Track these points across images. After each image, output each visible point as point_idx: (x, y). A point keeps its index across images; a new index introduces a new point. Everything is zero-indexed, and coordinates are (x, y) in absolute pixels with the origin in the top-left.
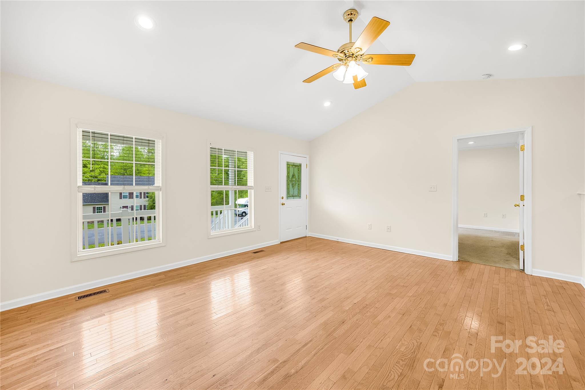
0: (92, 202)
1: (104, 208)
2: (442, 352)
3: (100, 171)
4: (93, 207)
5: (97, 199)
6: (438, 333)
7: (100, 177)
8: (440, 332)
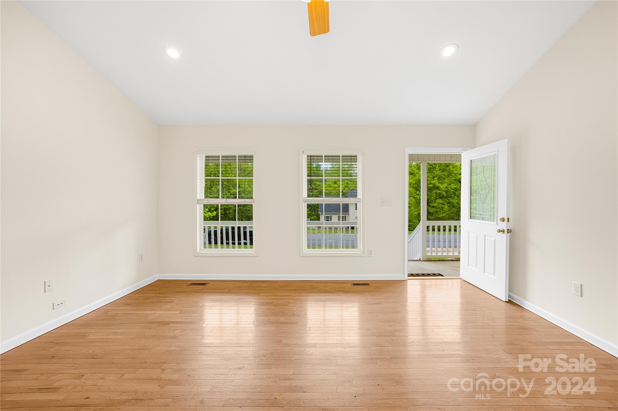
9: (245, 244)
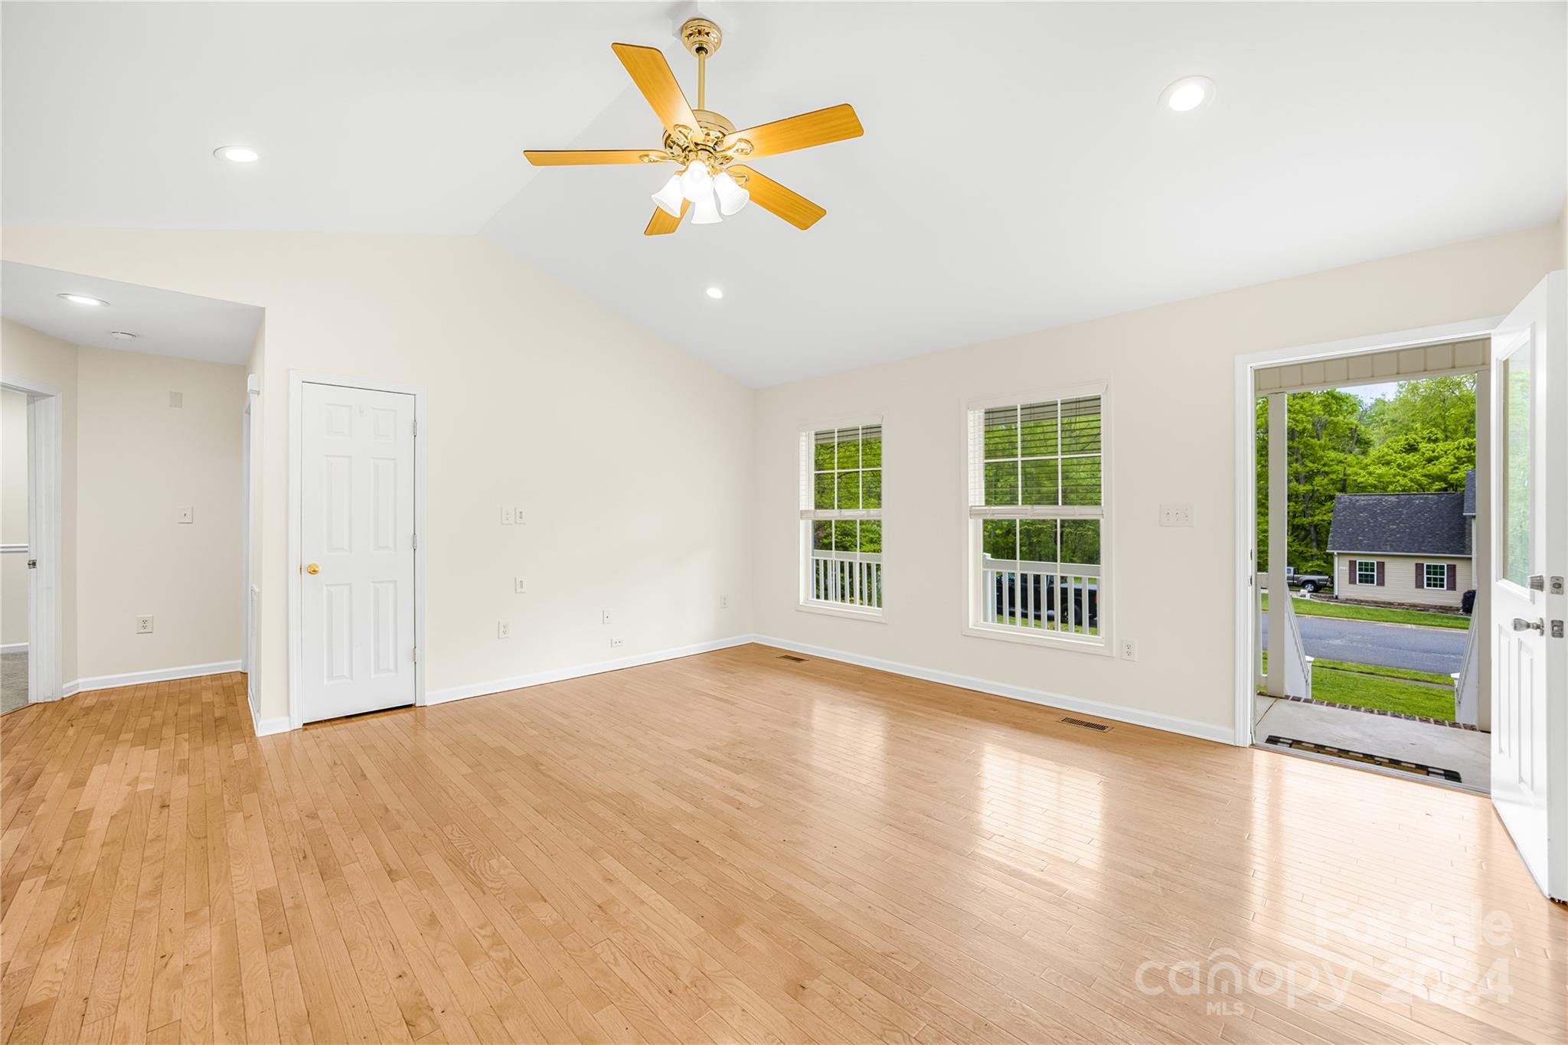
0: (1413, 550)
1: (1452, 569)
2: (436, 911)
3: (1456, 458)
4: (1417, 564)
5: (1430, 542)
6: (484, 937)
7: (1455, 476)
8: (485, 943)
9: (1051, 618)
